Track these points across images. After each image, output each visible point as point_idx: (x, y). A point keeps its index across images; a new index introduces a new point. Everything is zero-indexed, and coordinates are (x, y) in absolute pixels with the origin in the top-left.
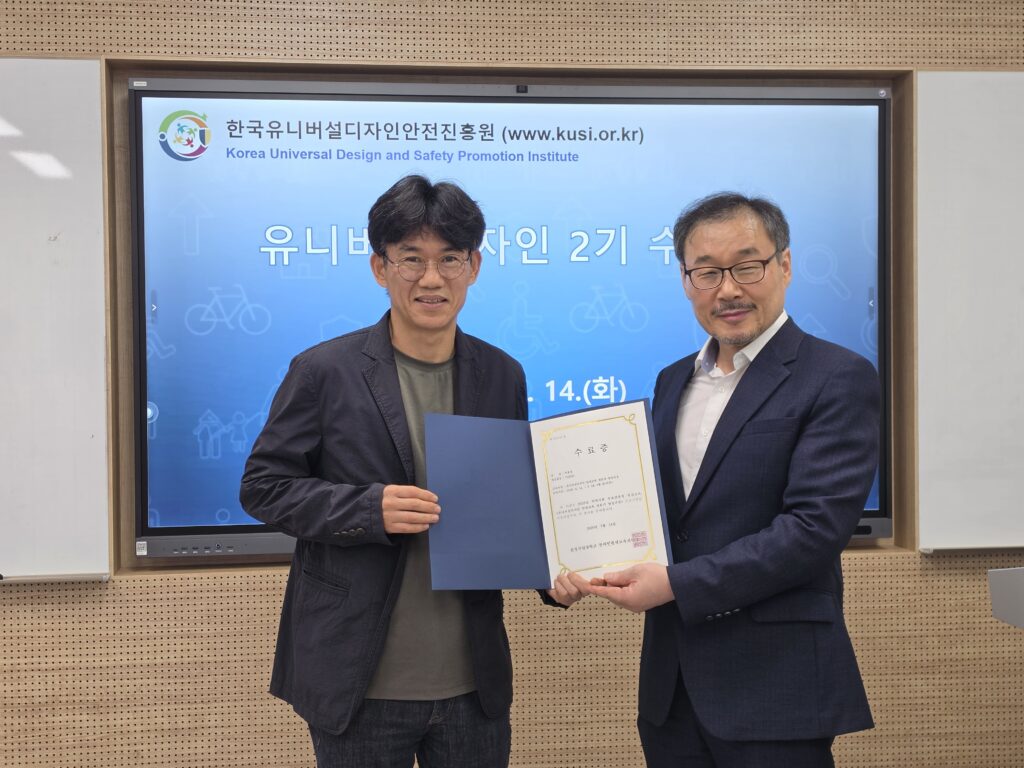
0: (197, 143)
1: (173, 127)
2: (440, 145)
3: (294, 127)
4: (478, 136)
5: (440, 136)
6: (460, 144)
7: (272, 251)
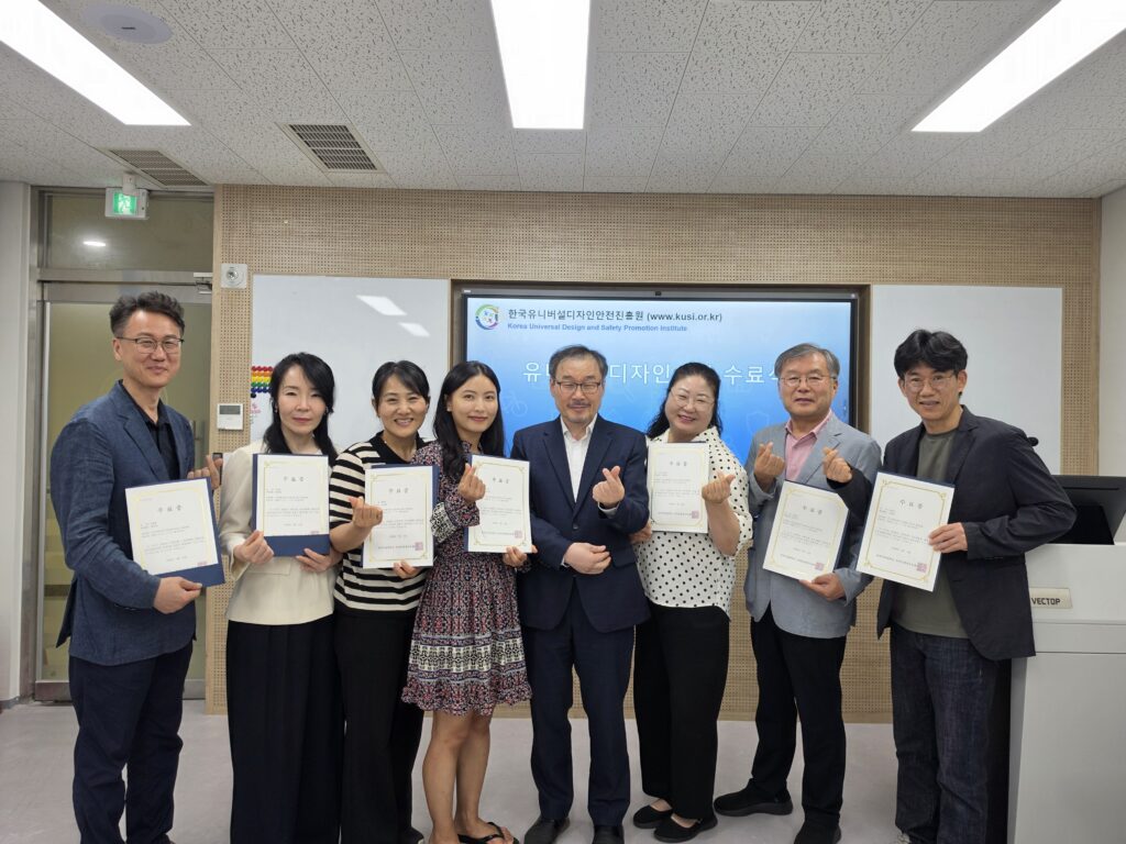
0: (494, 321)
1: (482, 313)
2: (615, 322)
3: (542, 313)
4: (634, 318)
5: (615, 318)
6: (625, 322)
7: (529, 375)
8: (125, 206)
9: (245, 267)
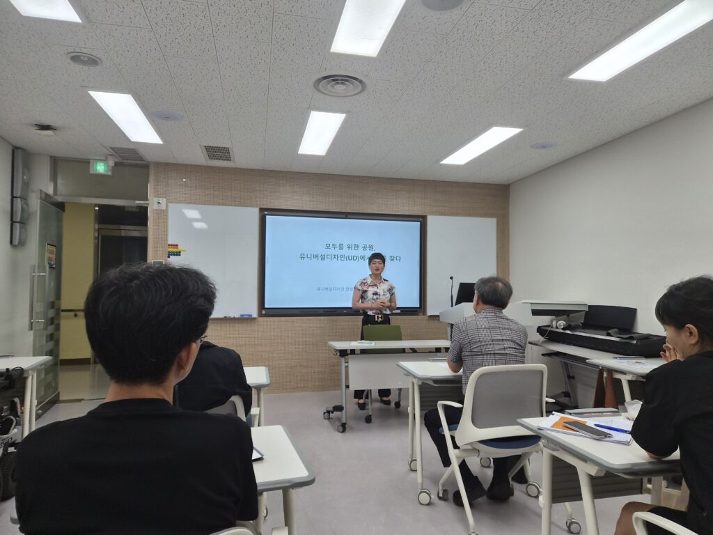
8: (101, 168)
9: (165, 200)
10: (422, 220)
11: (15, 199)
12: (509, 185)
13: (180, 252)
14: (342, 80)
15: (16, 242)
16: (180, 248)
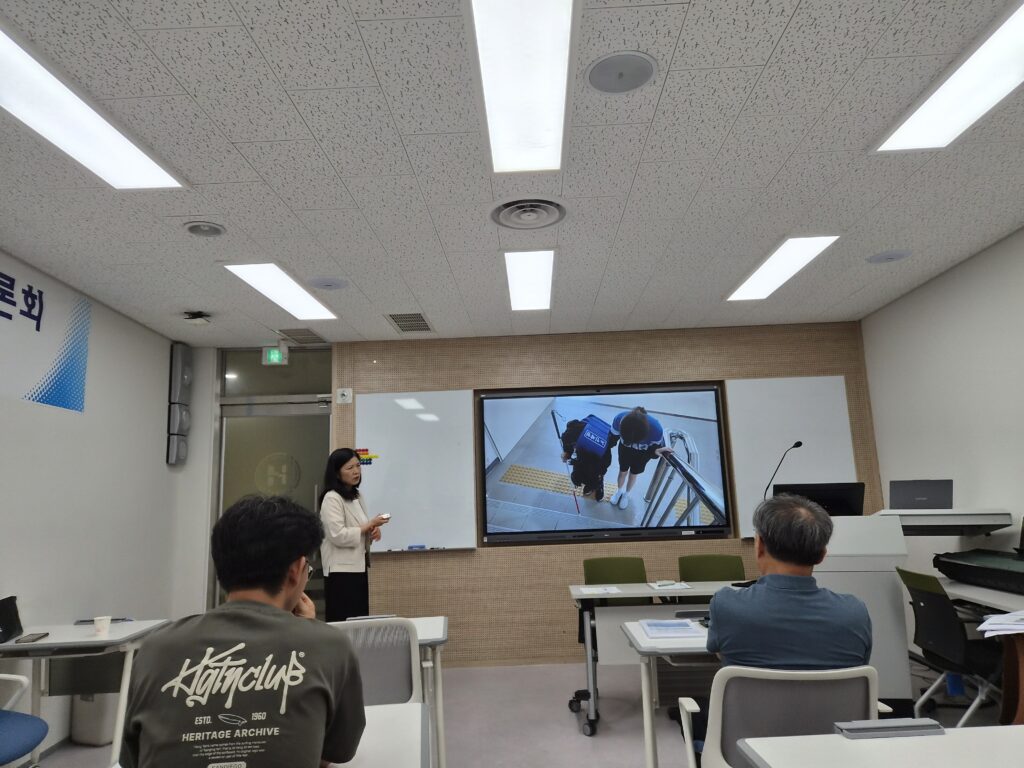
8: (275, 357)
9: (351, 390)
10: (718, 388)
11: (172, 406)
12: (860, 321)
13: (370, 460)
14: (531, 206)
15: (173, 459)
16: (371, 454)
